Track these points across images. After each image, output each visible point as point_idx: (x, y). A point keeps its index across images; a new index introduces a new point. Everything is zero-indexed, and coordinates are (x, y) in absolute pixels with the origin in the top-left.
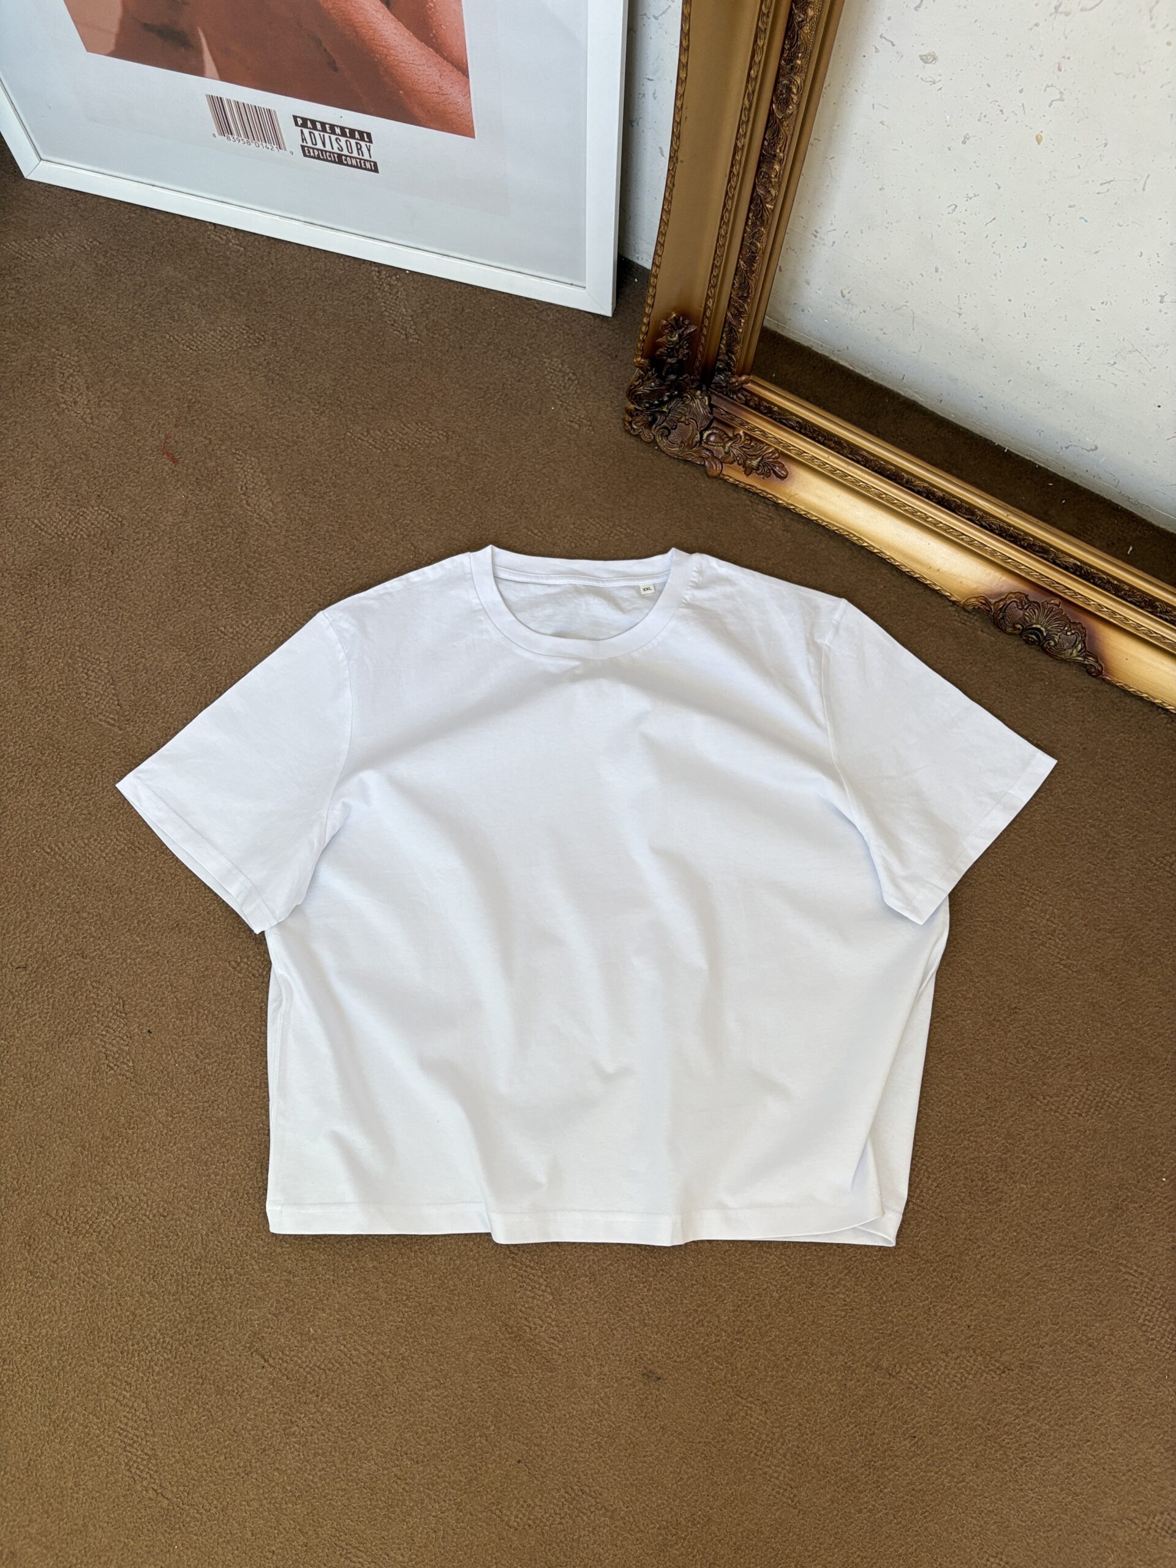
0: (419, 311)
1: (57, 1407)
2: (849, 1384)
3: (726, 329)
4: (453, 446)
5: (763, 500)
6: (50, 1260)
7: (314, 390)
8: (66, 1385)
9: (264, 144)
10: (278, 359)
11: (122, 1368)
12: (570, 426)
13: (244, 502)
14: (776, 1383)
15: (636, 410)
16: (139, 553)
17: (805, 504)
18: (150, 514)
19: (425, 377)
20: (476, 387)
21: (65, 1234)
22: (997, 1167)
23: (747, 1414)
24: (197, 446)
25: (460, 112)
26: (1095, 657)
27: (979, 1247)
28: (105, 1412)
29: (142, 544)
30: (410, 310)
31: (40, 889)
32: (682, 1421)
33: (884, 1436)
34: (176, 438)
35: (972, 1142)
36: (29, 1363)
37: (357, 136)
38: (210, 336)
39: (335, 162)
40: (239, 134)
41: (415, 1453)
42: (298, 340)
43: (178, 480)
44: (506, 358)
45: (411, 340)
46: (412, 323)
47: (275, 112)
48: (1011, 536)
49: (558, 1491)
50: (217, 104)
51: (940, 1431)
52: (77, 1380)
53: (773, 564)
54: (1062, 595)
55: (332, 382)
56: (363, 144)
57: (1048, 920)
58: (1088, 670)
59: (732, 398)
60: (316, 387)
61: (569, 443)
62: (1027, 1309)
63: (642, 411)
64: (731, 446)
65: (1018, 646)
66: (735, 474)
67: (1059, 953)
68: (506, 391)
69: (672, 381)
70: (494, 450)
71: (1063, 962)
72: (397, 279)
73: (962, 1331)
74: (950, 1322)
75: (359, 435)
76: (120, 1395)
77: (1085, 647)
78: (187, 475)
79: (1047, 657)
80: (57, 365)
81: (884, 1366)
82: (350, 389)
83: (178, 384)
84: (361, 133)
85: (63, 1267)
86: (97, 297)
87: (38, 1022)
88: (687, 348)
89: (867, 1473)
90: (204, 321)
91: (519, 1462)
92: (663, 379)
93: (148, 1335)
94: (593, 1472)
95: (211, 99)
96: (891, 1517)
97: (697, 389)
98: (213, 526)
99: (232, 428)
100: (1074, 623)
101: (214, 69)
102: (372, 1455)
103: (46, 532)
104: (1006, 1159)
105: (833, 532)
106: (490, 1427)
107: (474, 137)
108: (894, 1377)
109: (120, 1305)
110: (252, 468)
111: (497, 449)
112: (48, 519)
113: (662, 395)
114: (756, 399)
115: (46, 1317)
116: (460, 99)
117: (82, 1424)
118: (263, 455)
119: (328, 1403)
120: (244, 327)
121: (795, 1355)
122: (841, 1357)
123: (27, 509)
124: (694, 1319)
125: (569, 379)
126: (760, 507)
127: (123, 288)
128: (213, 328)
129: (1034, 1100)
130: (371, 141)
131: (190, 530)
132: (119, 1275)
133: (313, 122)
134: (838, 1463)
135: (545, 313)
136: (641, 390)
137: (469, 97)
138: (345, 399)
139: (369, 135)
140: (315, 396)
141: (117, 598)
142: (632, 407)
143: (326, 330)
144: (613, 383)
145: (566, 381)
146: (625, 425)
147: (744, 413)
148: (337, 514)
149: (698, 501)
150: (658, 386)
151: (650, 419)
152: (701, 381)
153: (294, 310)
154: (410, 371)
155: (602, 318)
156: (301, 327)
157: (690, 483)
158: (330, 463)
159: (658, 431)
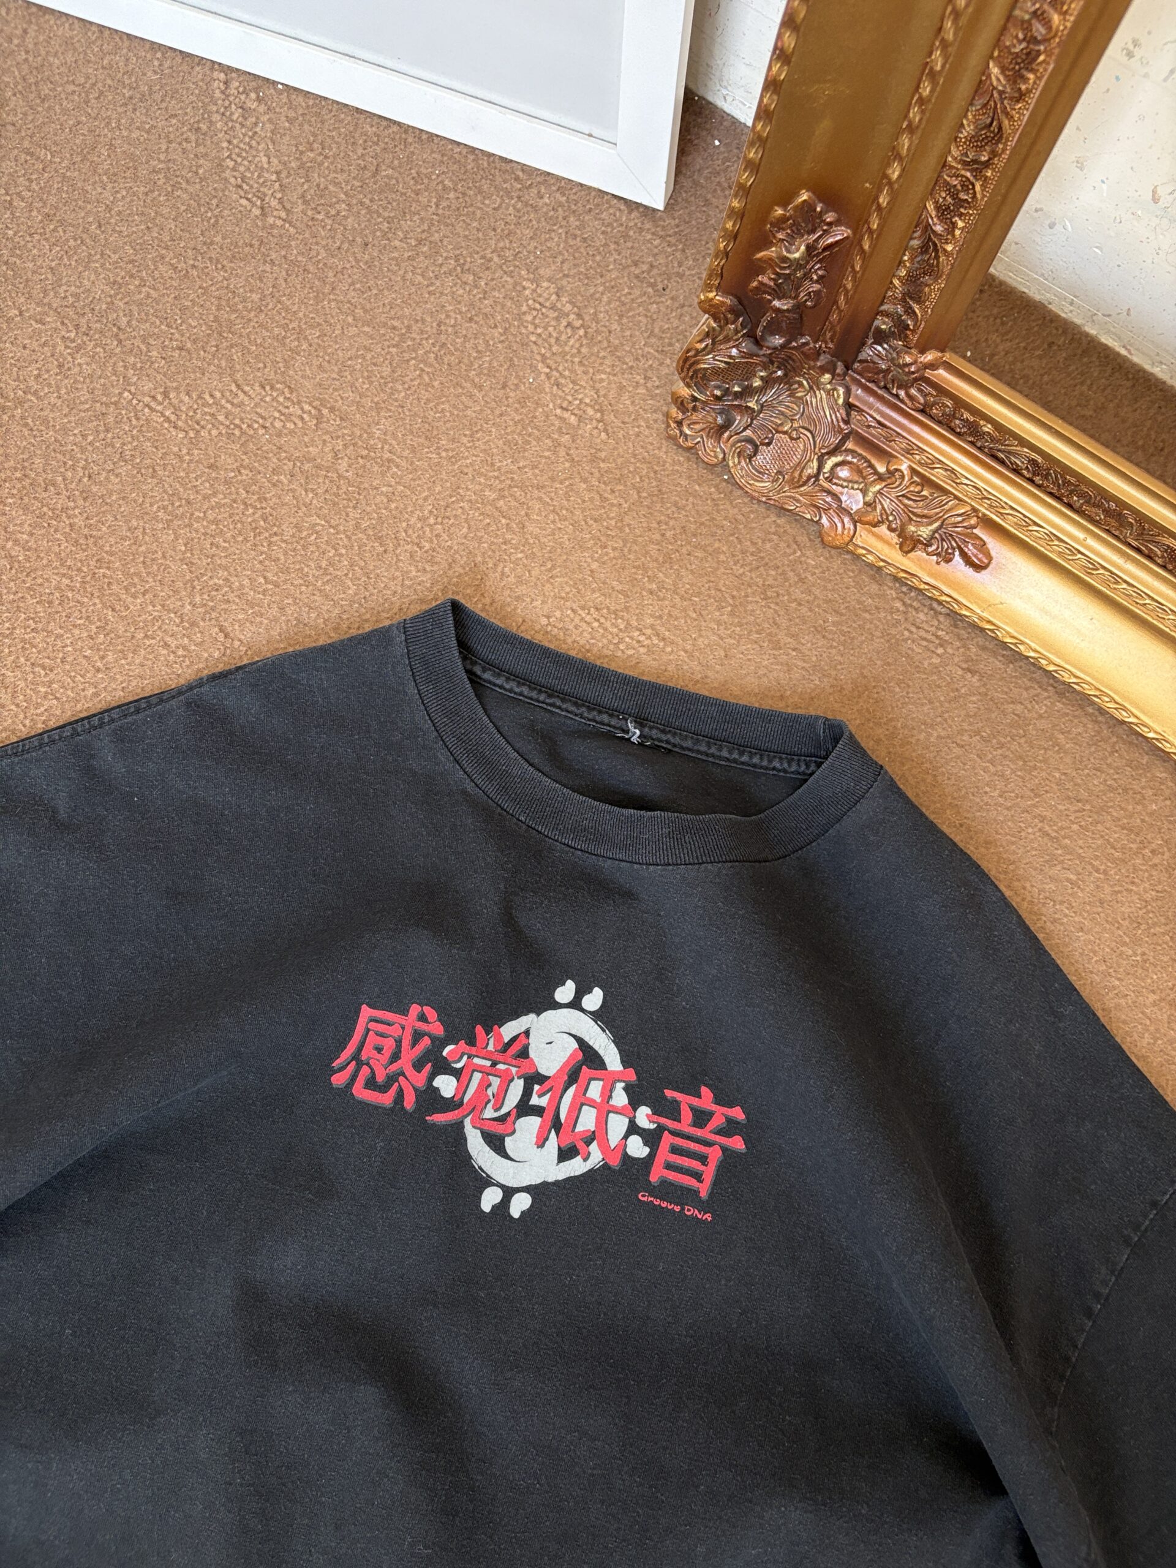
0: (294, 165)
3: (915, 243)
4: (327, 437)
5: (928, 602)
7: (71, 300)
10: (11, 233)
12: (560, 418)
15: (695, 399)
17: (1015, 623)
19: (290, 296)
20: (385, 325)
30: (275, 161)
42: (53, 200)
44: (450, 272)
45: (271, 220)
46: (277, 186)
53: (939, 737)
55: (107, 288)
59: (897, 396)
61: (555, 453)
63: (705, 403)
64: (879, 492)
66: (880, 546)
68: (443, 337)
69: (775, 348)
70: (406, 453)
72: (259, 99)
75: (147, 399)
82: (139, 305)
88: (820, 279)
92: (758, 343)
97: (823, 370)
105: (1068, 685)
111: (413, 450)
113: (752, 375)
114: (949, 403)
125: (569, 324)
126: (921, 616)
136: (708, 362)
138: (129, 324)
140: (71, 312)
142: (685, 392)
143: (110, 185)
144: (653, 340)
145: (562, 329)
146: (668, 426)
147: (916, 429)
148: (81, 555)
149: (797, 593)
150: (744, 355)
151: (720, 421)
152: (837, 354)
153: (55, 143)
154: (261, 281)
155: (647, 211)
156: (64, 176)
157: (785, 554)
158: (83, 450)
159: (733, 445)
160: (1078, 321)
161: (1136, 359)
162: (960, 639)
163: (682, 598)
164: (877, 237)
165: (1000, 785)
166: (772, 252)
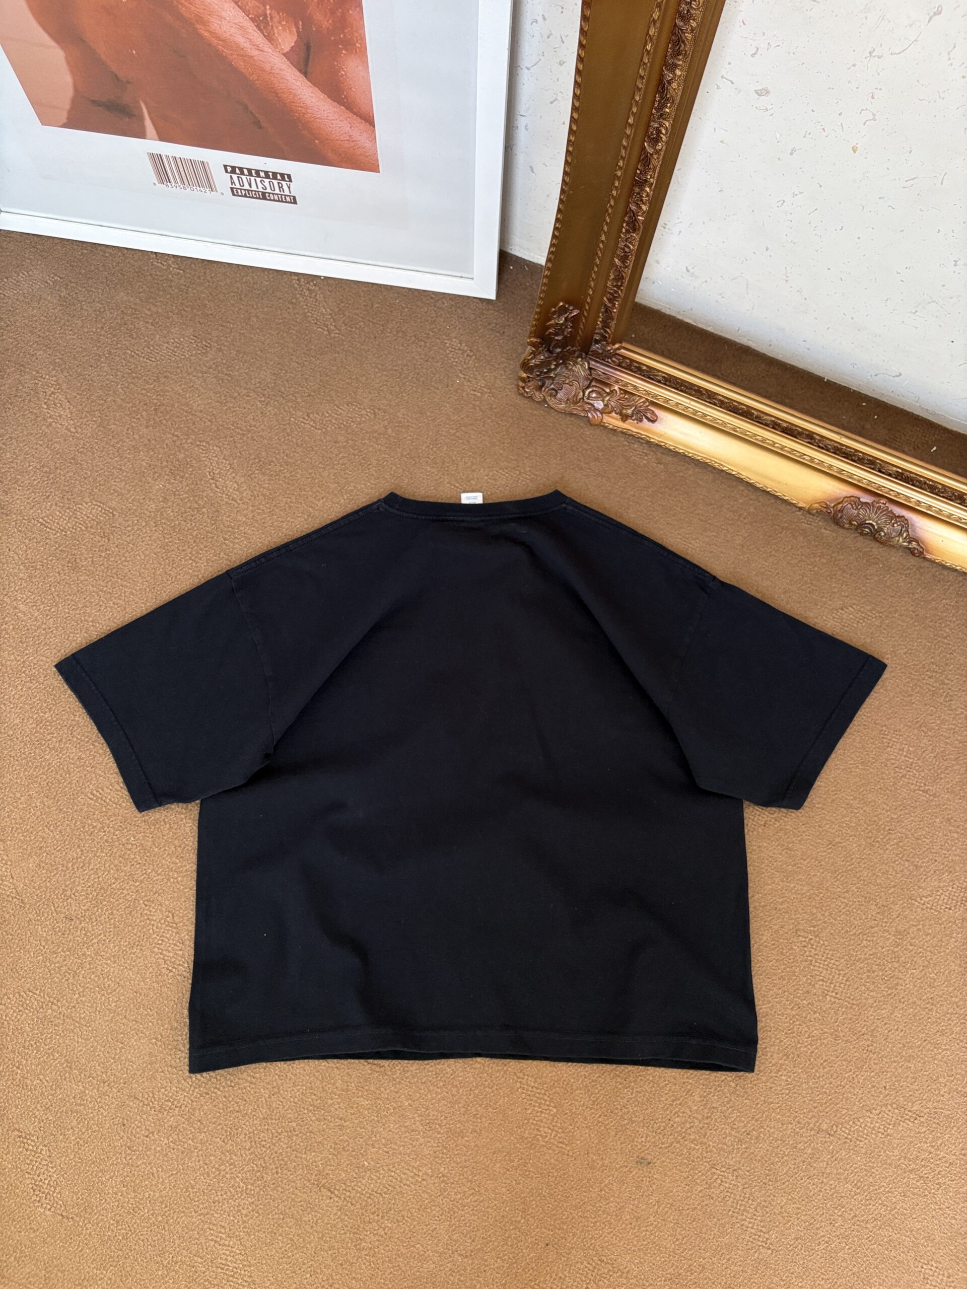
0: (336, 310)
1: (167, 1254)
2: (799, 1146)
3: (603, 310)
4: (380, 421)
5: (637, 440)
6: (143, 1136)
7: (258, 385)
8: (171, 1235)
9: (198, 189)
10: (224, 361)
11: (215, 1215)
12: (475, 395)
13: (214, 485)
14: (742, 1154)
15: (529, 377)
16: (131, 538)
17: (672, 440)
18: (135, 503)
19: (349, 365)
20: (392, 370)
21: (152, 1112)
22: (891, 958)
23: (722, 1181)
24: (167, 441)
25: (367, 154)
26: (917, 541)
27: (886, 1024)
28: (206, 1253)
29: (132, 529)
30: (328, 310)
31: (89, 830)
32: (672, 1194)
33: (831, 1183)
34: (149, 437)
35: (869, 941)
36: (138, 1222)
37: (279, 177)
38: (164, 348)
39: (259, 198)
40: (176, 182)
41: (464, 1250)
42: (238, 344)
43: (155, 473)
44: (413, 343)
45: (333, 335)
46: (332, 320)
47: (207, 163)
48: (844, 453)
49: (582, 1263)
50: (157, 160)
51: (873, 1173)
52: (180, 1229)
53: (652, 492)
54: (888, 495)
55: (272, 377)
56: (284, 183)
57: (905, 756)
58: (912, 552)
59: (608, 362)
60: (260, 382)
61: (475, 409)
62: (928, 1067)
63: (533, 378)
64: (609, 400)
65: (855, 537)
66: (613, 421)
67: (917, 782)
68: (417, 371)
69: (558, 353)
70: (414, 421)
71: (922, 789)
72: (315, 285)
73: (880, 1092)
74: (870, 1086)
75: (301, 420)
76: (217, 1237)
77: (909, 535)
78: (162, 468)
79: (877, 544)
80: (39, 386)
81: (824, 1128)
82: (287, 381)
83: (144, 392)
84: (282, 175)
85: (155, 1140)
86: (64, 324)
87: (104, 940)
88: (571, 327)
89: (821, 1213)
90: (158, 336)
91: (547, 1245)
92: (551, 352)
93: (233, 1186)
94: (607, 1244)
95: (152, 156)
96: (844, 1245)
97: (578, 357)
98: (190, 508)
99: (194, 424)
100: (899, 517)
101: (154, 132)
102: (429, 1256)
103: (50, 529)
104: (897, 951)
105: (698, 460)
106: (520, 1221)
107: (379, 172)
108: (832, 1136)
109: (206, 1164)
110: (216, 457)
111: (417, 420)
112: (51, 517)
113: (549, 363)
114: (628, 361)
115: (147, 1183)
116: (368, 144)
117: (189, 1265)
118: (224, 444)
119: (388, 1220)
120: (192, 337)
121: (753, 1129)
122: (790, 1126)
123: (32, 511)
124: (671, 1112)
125: (468, 355)
126: (636, 446)
127: (86, 314)
128: (166, 340)
129: (913, 901)
130: (290, 181)
131: (172, 514)
132: (201, 1140)
133: (241, 169)
134: (799, 1208)
135: (440, 302)
136: (533, 362)
137: (376, 142)
138: (285, 390)
139: (289, 176)
140: (260, 389)
141: (118, 578)
142: (524, 375)
143: (261, 334)
144: (504, 355)
145: (465, 357)
146: (519, 390)
147: (618, 373)
148: (293, 488)
149: (585, 446)
150: (547, 358)
151: (540, 383)
152: (581, 351)
153: (232, 319)
154: (335, 360)
155: (488, 301)
156: (240, 333)
157: (577, 432)
158: (281, 445)
159: (547, 392)
160: (674, 314)
161: (700, 326)
162: (653, 451)
163: (539, 458)
164: (589, 311)
165: (680, 505)
166: (552, 322)
